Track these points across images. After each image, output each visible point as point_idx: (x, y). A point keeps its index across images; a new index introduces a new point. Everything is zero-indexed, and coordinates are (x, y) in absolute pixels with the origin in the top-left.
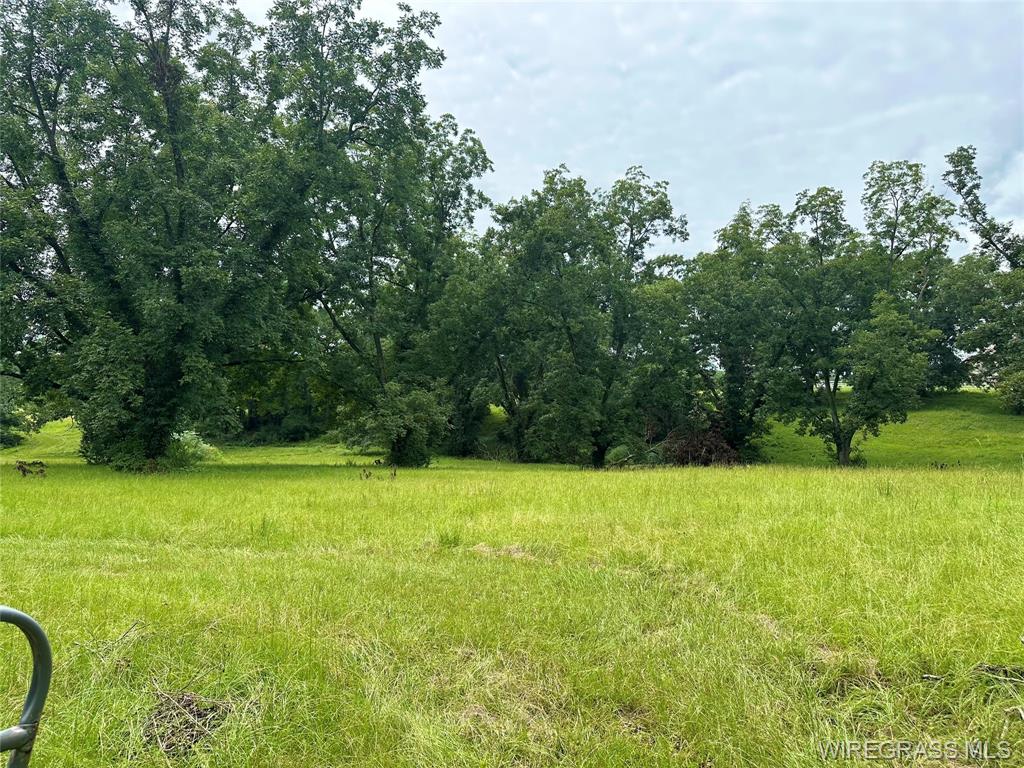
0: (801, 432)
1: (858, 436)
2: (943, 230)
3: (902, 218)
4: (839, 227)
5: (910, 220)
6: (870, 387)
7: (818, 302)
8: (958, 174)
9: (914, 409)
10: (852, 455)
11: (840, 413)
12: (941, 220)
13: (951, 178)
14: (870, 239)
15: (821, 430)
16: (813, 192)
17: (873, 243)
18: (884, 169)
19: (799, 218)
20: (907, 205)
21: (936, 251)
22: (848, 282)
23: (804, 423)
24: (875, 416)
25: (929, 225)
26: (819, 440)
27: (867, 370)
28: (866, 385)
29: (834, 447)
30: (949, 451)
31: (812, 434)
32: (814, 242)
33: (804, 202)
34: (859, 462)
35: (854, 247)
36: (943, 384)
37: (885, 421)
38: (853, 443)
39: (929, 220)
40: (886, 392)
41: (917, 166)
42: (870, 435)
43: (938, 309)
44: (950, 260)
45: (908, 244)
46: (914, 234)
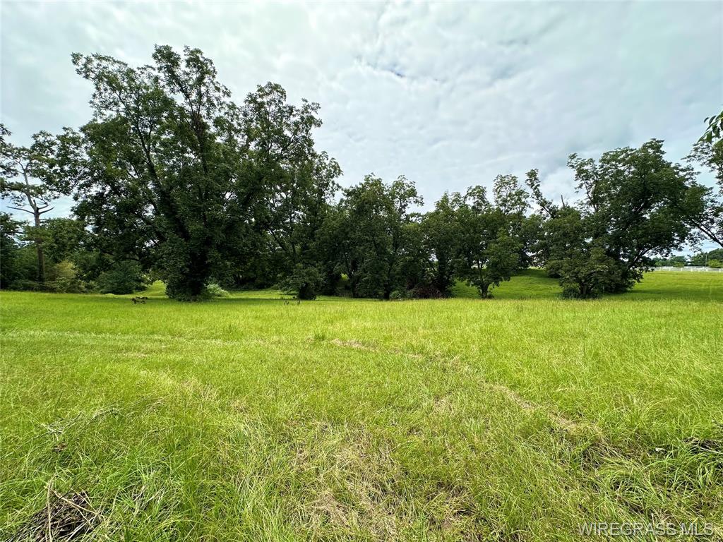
0: (468, 285)
1: (490, 286)
2: (524, 204)
3: (509, 198)
4: (484, 202)
5: (512, 199)
6: (496, 267)
7: (475, 232)
8: (531, 180)
9: (513, 276)
10: (488, 294)
11: (483, 277)
12: (523, 200)
13: (529, 182)
14: (495, 207)
15: (476, 284)
16: (474, 187)
17: (497, 209)
18: (502, 178)
19: (468, 198)
20: (510, 193)
21: (520, 213)
22: (487, 225)
23: (470, 281)
24: (498, 278)
25: (519, 202)
26: (475, 288)
27: (495, 259)
28: (493, 266)
29: (481, 291)
30: (525, 292)
31: (473, 285)
32: (473, 207)
33: (470, 191)
34: (490, 297)
35: (490, 210)
36: (522, 266)
37: (501, 280)
38: (488, 290)
39: (520, 199)
40: (502, 269)
41: (515, 177)
42: (495, 286)
43: (521, 236)
44: (525, 217)
45: (511, 209)
46: (513, 205)
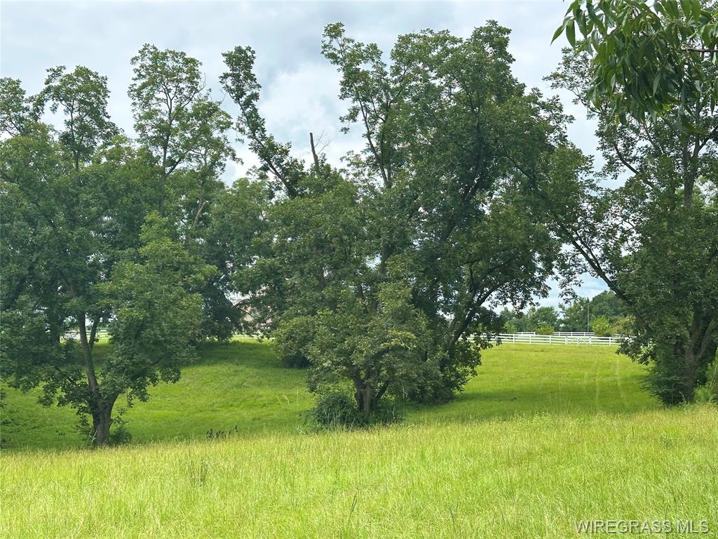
0: (46, 402)
1: (121, 402)
2: (218, 145)
3: (175, 123)
4: (101, 124)
5: (184, 127)
6: (137, 336)
7: (73, 222)
8: (236, 77)
9: (188, 364)
10: (113, 428)
11: (98, 371)
12: (216, 134)
13: (229, 82)
14: (137, 146)
15: (73, 396)
17: (141, 152)
18: (158, 57)
20: (179, 109)
21: (208, 171)
22: (111, 200)
23: (51, 389)
24: (143, 374)
25: (203, 137)
26: (70, 411)
27: (135, 314)
28: (131, 334)
29: (90, 419)
30: (224, 414)
31: (62, 402)
32: (66, 138)
34: (120, 439)
35: (116, 155)
36: (213, 333)
37: (154, 380)
38: (115, 413)
39: (206, 131)
40: (157, 343)
41: (193, 61)
42: (136, 400)
43: (211, 242)
44: (222, 185)
45: (182, 157)
46: (187, 146)
